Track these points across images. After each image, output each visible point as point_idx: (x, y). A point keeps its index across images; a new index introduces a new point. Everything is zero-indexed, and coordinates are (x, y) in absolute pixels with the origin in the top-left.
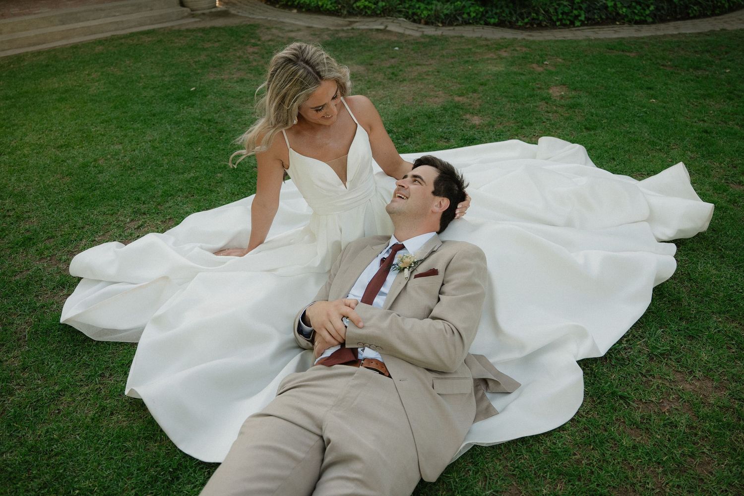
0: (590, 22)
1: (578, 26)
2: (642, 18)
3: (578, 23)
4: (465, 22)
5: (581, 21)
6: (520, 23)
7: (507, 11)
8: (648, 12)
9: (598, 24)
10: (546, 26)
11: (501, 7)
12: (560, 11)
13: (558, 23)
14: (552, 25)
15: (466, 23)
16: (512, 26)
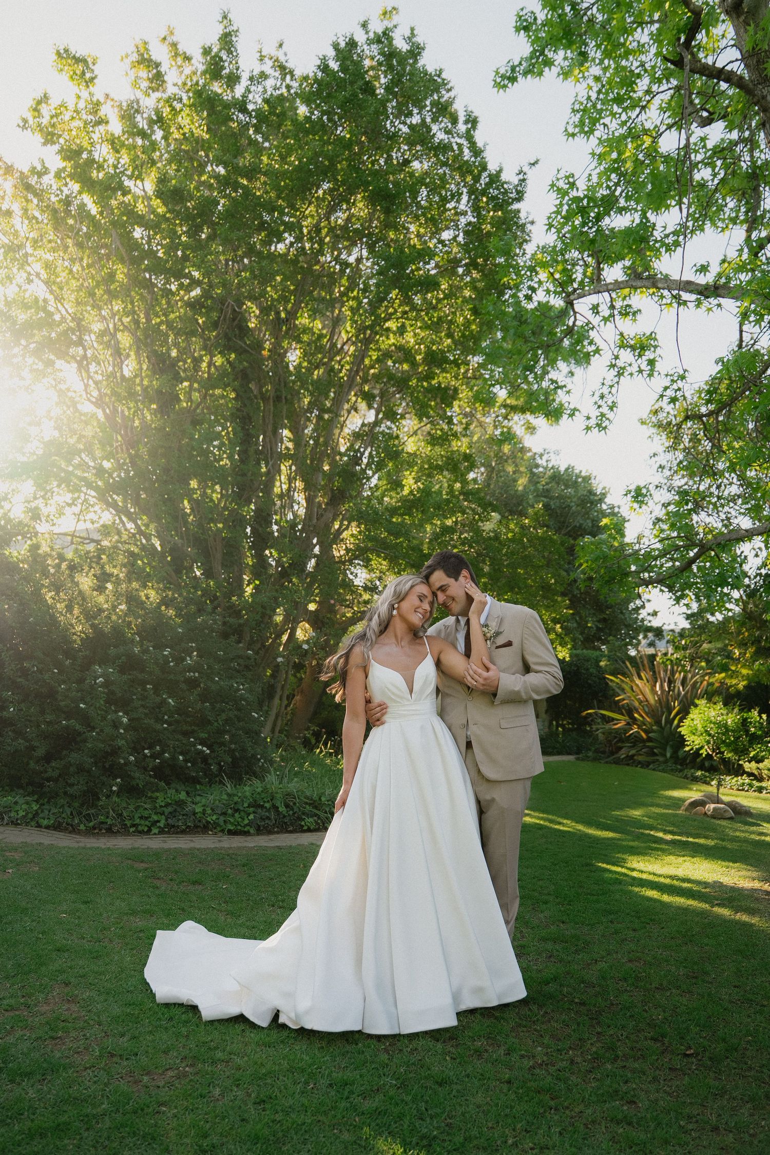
0: (171, 830)
1: (155, 834)
2: (239, 827)
3: (155, 830)
4: (12, 822)
5: (160, 827)
6: (82, 827)
7: (68, 811)
8: (246, 822)
9: (183, 832)
10: (118, 831)
11: (63, 806)
12: (137, 816)
13: (132, 830)
14: (124, 831)
15: (14, 823)
16: (73, 830)
